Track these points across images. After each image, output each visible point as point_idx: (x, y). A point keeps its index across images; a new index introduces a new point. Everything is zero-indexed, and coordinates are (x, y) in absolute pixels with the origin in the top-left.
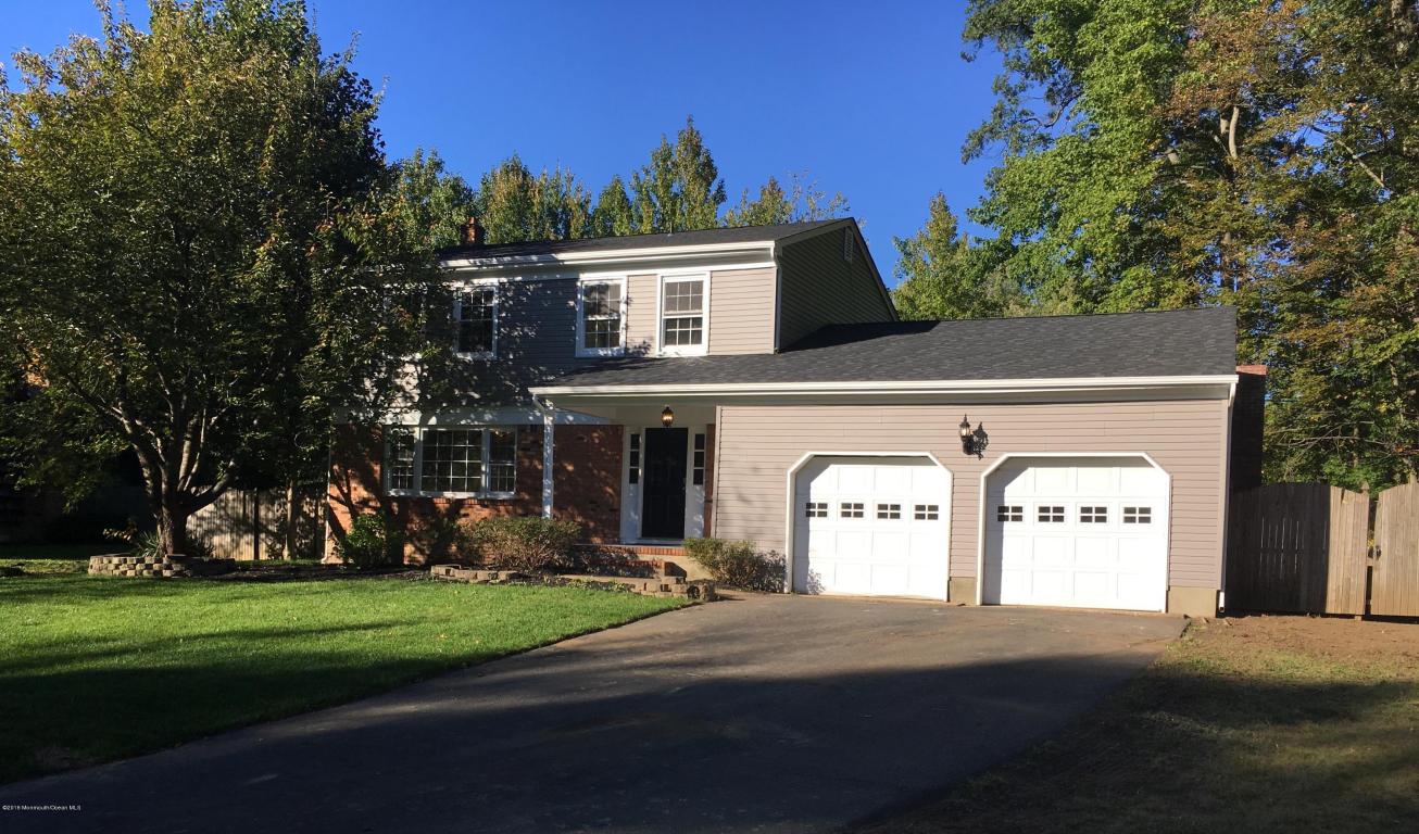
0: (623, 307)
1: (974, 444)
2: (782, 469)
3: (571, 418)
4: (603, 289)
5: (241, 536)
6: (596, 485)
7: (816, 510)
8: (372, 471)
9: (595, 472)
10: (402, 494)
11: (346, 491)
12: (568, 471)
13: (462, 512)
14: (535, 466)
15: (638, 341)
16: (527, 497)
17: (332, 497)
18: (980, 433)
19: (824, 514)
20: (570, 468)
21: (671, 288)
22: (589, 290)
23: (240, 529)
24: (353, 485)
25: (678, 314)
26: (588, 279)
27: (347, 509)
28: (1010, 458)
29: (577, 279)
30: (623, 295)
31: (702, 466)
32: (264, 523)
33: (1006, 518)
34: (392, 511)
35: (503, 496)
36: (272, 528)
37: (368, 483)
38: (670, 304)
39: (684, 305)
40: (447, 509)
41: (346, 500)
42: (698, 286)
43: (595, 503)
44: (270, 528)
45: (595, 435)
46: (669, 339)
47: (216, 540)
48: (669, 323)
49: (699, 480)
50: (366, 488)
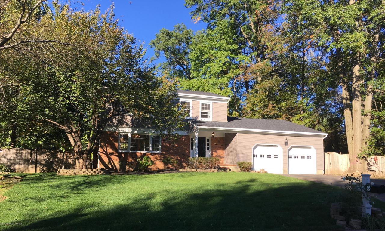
0: (191, 108)
1: (286, 144)
2: (250, 148)
4: (185, 103)
5: (29, 165)
6: (184, 150)
7: (255, 156)
8: (114, 145)
9: (183, 147)
10: (124, 151)
11: (106, 150)
13: (145, 156)
14: (167, 145)
15: (195, 117)
16: (164, 153)
17: (100, 152)
18: (288, 142)
19: (257, 157)
20: (177, 146)
21: (203, 105)
22: (182, 103)
23: (28, 163)
24: (108, 149)
25: (204, 111)
26: (181, 100)
27: (106, 156)
28: (292, 146)
29: (179, 100)
30: (191, 105)
31: (209, 146)
32: (39, 161)
34: (122, 156)
35: (156, 152)
36: (43, 162)
37: (113, 147)
38: (202, 108)
39: (206, 109)
40: (140, 156)
41: (106, 153)
42: (209, 105)
44: (42, 162)
45: (183, 138)
46: (202, 116)
47: (17, 167)
48: (202, 113)
49: (208, 149)
50: (113, 150)
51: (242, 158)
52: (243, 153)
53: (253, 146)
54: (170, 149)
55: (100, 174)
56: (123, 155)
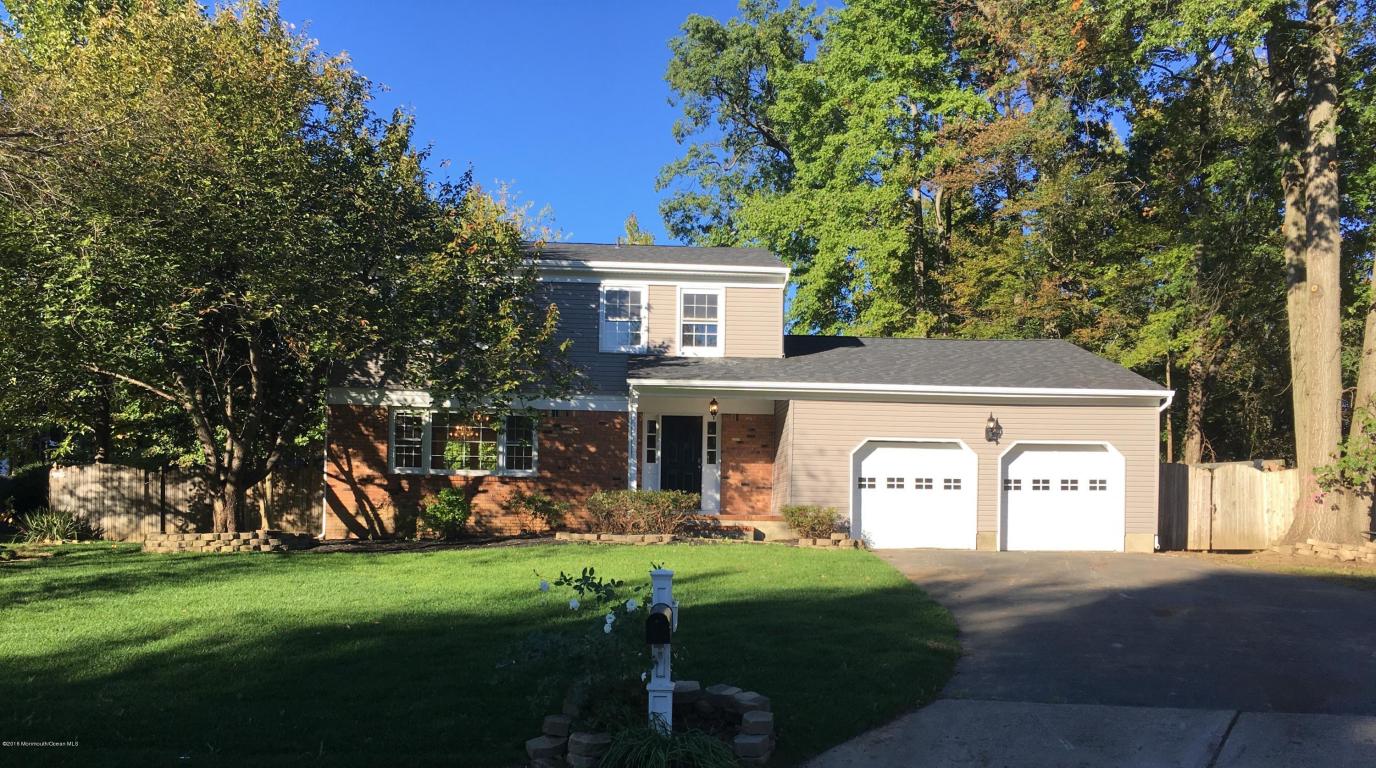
0: (644, 313)
1: (994, 434)
3: (592, 405)
4: (623, 295)
6: (619, 464)
7: (867, 483)
8: (375, 451)
9: (617, 452)
10: (409, 472)
11: (346, 469)
12: (590, 452)
13: (481, 489)
14: (557, 449)
15: (659, 342)
16: (549, 475)
17: (329, 475)
18: (998, 427)
19: (873, 486)
20: (593, 449)
21: (688, 298)
22: (611, 295)
23: (140, 510)
24: (355, 463)
25: (694, 321)
26: (607, 285)
27: (349, 487)
28: (1018, 445)
29: (599, 285)
30: (644, 302)
31: (715, 448)
32: (173, 503)
33: (1010, 488)
34: (402, 488)
35: (519, 474)
36: (184, 508)
37: (372, 460)
38: (688, 312)
39: (700, 313)
40: (463, 487)
41: (348, 478)
42: (713, 299)
43: (619, 479)
44: (180, 508)
45: (616, 421)
46: (687, 341)
47: (106, 522)
48: (686, 328)
49: (712, 460)
50: (370, 467)
51: (809, 494)
52: (812, 476)
53: (856, 446)
54: (569, 460)
55: (265, 548)
56: (405, 484)
